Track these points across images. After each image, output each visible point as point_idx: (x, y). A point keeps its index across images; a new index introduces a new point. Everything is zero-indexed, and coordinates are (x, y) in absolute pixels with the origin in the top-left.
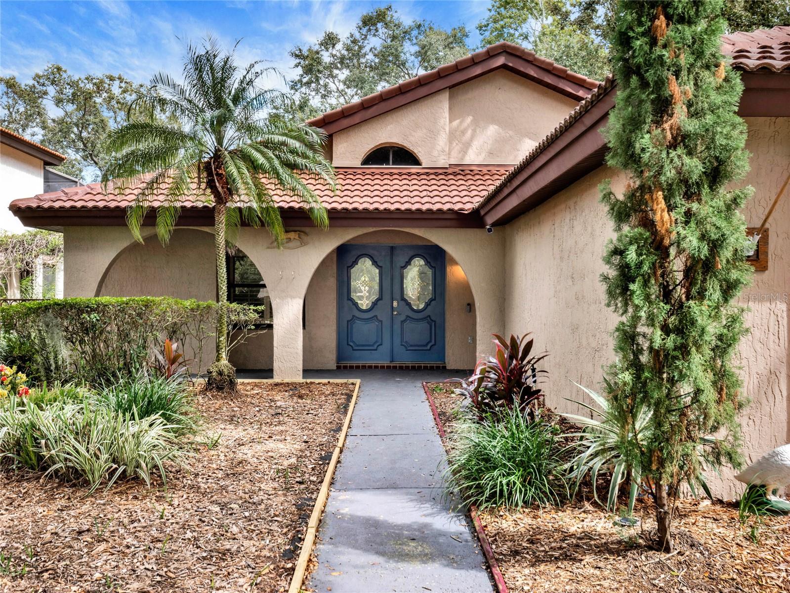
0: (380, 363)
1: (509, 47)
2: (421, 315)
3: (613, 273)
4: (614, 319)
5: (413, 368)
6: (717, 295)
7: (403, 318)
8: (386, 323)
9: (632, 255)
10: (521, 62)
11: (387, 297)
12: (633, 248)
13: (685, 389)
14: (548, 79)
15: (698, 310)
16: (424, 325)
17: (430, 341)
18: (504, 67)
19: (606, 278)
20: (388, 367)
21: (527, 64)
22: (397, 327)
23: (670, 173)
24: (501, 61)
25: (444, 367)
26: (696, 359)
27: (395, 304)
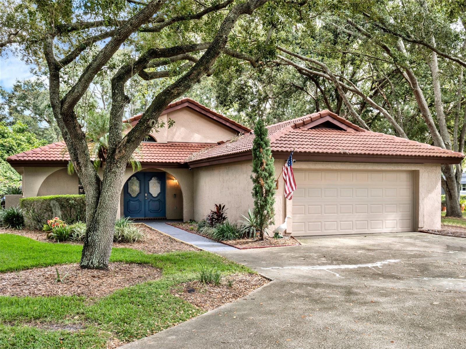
0: (141, 218)
1: (189, 100)
2: (156, 199)
3: (254, 192)
4: (254, 200)
5: (154, 219)
6: (271, 196)
7: (149, 200)
8: (143, 203)
9: (257, 189)
10: (194, 105)
11: (143, 192)
12: (258, 188)
13: (265, 212)
14: (203, 112)
15: (268, 198)
16: (157, 203)
17: (160, 209)
18: (187, 106)
19: (252, 193)
20: (144, 219)
21: (195, 106)
22: (147, 203)
23: (263, 175)
24: (187, 104)
25: (166, 219)
26: (268, 206)
27: (146, 195)
